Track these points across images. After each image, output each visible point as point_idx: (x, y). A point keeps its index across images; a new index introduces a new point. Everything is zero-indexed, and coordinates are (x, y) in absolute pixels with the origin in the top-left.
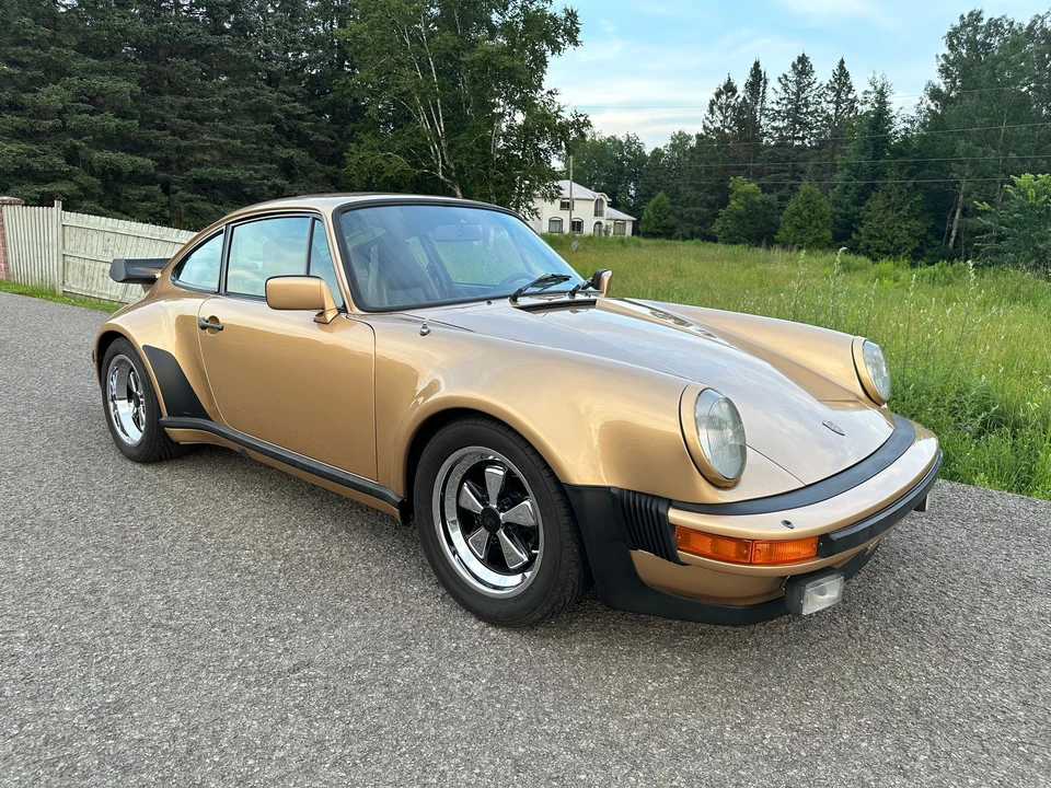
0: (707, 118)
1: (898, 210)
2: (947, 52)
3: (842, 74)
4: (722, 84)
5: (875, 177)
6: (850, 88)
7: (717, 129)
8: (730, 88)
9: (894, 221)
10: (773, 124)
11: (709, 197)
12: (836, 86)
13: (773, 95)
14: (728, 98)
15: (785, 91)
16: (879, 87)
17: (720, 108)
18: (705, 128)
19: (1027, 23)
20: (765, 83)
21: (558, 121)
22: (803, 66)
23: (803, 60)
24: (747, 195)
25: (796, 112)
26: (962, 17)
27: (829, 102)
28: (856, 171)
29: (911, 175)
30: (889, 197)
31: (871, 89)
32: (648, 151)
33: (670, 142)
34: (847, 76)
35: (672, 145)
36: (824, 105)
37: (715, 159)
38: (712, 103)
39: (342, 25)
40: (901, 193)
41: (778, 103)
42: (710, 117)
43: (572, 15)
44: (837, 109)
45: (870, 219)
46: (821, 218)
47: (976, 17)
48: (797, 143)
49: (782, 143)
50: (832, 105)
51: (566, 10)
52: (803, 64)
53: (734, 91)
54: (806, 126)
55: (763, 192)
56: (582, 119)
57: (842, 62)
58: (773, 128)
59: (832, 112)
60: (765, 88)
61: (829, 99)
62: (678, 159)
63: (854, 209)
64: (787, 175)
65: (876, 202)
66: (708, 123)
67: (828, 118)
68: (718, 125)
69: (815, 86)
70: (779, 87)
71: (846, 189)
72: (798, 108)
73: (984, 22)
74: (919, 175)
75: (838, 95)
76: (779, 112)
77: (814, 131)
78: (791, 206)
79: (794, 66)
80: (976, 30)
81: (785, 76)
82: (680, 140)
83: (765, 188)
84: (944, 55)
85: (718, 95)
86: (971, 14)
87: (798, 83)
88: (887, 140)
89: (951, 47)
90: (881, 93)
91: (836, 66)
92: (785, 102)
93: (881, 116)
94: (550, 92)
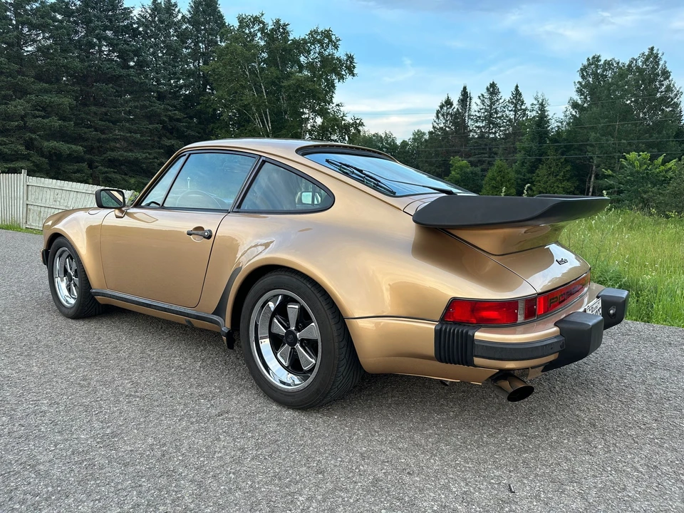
0: (435, 122)
1: (557, 175)
2: (581, 80)
3: (517, 94)
4: (444, 100)
5: (541, 155)
6: (523, 102)
7: (441, 128)
8: (448, 103)
9: (554, 183)
10: (476, 124)
11: (437, 170)
12: (514, 101)
13: (476, 106)
14: (447, 109)
15: (483, 104)
16: (540, 101)
17: (443, 115)
18: (434, 127)
19: (627, 63)
20: (470, 99)
21: (343, 122)
22: (493, 89)
23: (493, 85)
24: (461, 168)
25: (490, 117)
26: (588, 59)
27: (510, 111)
28: (529, 152)
29: (563, 154)
30: (550, 168)
31: (535, 102)
32: (398, 142)
33: (412, 137)
34: (521, 94)
35: (413, 139)
36: (507, 112)
37: (441, 147)
38: (438, 112)
39: (206, 63)
40: (557, 165)
41: (479, 112)
42: (437, 121)
43: (350, 58)
44: (515, 115)
45: (539, 181)
46: (509, 181)
47: (596, 59)
48: (491, 136)
49: (482, 136)
50: (512, 113)
51: (347, 55)
52: (493, 88)
53: (451, 104)
54: (496, 125)
55: (472, 166)
56: (358, 121)
57: (517, 87)
58: (476, 127)
59: (512, 117)
60: (470, 103)
61: (510, 109)
62: (418, 147)
63: (529, 175)
64: (486, 155)
65: (542, 171)
66: (436, 125)
67: (510, 120)
68: (442, 125)
69: (501, 101)
70: (479, 102)
71: (523, 163)
72: (491, 114)
73: (602, 62)
74: (568, 154)
75: (515, 107)
76: (480, 117)
77: (502, 129)
78: (489, 174)
79: (488, 89)
80: (597, 67)
81: (483, 95)
82: (418, 136)
83: (472, 164)
84: (579, 82)
85: (442, 107)
86: (594, 58)
87: (491, 99)
88: (547, 132)
89: (583, 77)
90: (542, 105)
91: (513, 89)
92: (483, 111)
93: (542, 119)
94: (338, 105)
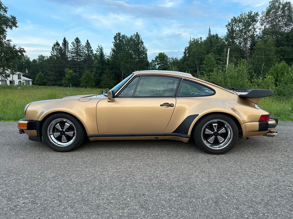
0: (52, 52)
1: (110, 78)
2: (115, 41)
3: (88, 44)
4: (55, 43)
5: (103, 70)
6: (91, 47)
7: (55, 55)
8: (57, 44)
9: (109, 81)
10: (72, 55)
11: (56, 74)
12: (87, 46)
13: (70, 47)
14: (57, 47)
15: (74, 46)
16: (100, 48)
17: (55, 49)
18: (52, 54)
19: (130, 37)
20: (68, 43)
22: (77, 40)
23: (77, 39)
24: (70, 73)
26: (116, 34)
27: (86, 50)
28: (98, 68)
29: (111, 70)
30: (107, 75)
31: (98, 48)
32: (31, 60)
33: (38, 58)
35: (39, 59)
36: (85, 51)
37: (56, 63)
38: (53, 48)
40: (110, 74)
41: (72, 49)
42: (53, 52)
44: (88, 52)
45: (104, 80)
46: (92, 80)
47: (119, 34)
48: (79, 60)
49: (73, 60)
50: (87, 51)
52: (78, 40)
53: (59, 45)
54: (80, 56)
55: (75, 73)
57: (88, 40)
58: (72, 56)
59: (87, 53)
60: (68, 45)
61: (86, 49)
62: (42, 63)
63: (99, 78)
64: (78, 68)
65: (104, 76)
66: (52, 53)
67: (86, 54)
68: (55, 54)
69: (81, 46)
70: (72, 45)
71: (96, 73)
72: (78, 51)
73: (121, 36)
74: (113, 70)
75: (88, 49)
76: (73, 52)
77: (83, 57)
78: (83, 77)
79: (75, 40)
80: (120, 37)
81: (73, 42)
82: (41, 58)
84: (114, 42)
85: (54, 46)
86: (118, 33)
87: (77, 45)
88: (105, 61)
89: (115, 40)
91: (86, 42)
92: (74, 49)
93: (102, 54)
